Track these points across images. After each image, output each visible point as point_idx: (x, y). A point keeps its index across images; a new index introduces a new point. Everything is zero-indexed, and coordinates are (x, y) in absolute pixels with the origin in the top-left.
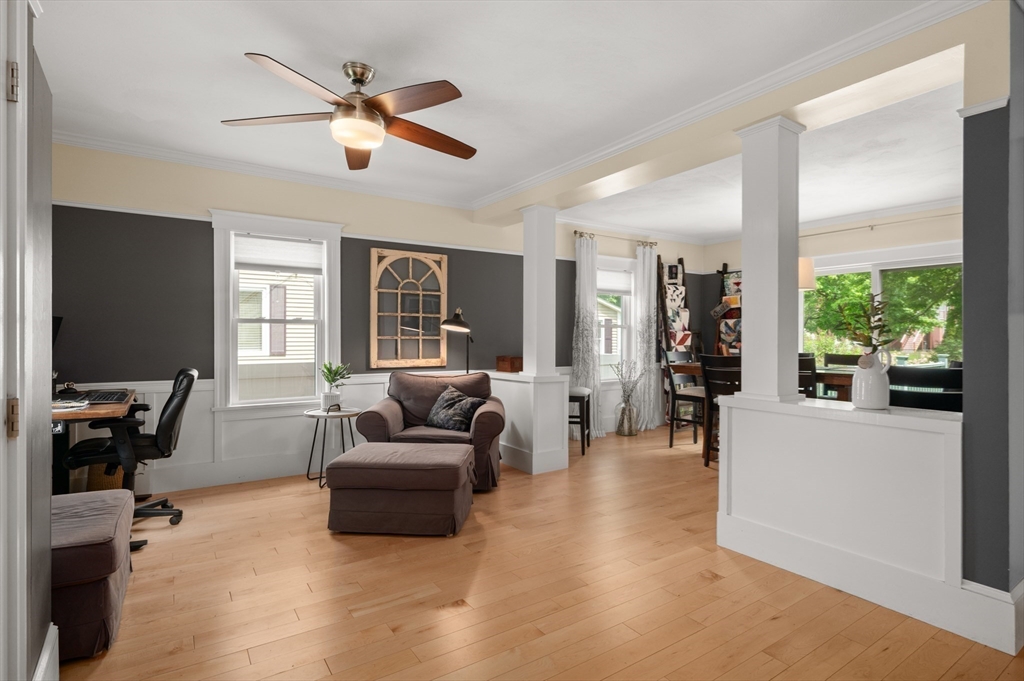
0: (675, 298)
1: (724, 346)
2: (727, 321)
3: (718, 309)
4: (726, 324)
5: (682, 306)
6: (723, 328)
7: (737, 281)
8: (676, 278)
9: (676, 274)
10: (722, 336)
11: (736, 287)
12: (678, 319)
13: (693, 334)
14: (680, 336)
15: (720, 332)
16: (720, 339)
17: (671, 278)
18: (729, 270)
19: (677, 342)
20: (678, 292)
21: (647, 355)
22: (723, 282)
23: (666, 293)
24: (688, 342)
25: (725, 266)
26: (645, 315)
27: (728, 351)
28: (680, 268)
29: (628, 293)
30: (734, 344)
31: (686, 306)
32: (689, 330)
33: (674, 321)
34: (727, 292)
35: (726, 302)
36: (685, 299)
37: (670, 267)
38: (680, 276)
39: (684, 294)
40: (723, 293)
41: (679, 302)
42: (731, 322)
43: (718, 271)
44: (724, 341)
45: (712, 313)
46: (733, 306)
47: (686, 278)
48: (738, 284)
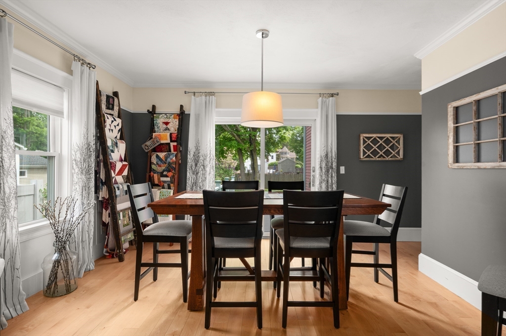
0: (113, 128)
1: (155, 175)
2: (158, 153)
3: (148, 143)
4: (157, 156)
5: (118, 137)
6: (154, 159)
7: (166, 120)
8: (112, 109)
9: (113, 105)
10: (153, 166)
11: (165, 126)
12: (116, 150)
13: (130, 165)
14: (119, 166)
15: (151, 163)
16: (151, 170)
17: (108, 108)
18: (157, 111)
19: (116, 172)
20: (115, 123)
21: (85, 187)
22: (153, 120)
23: (105, 122)
24: (125, 173)
25: (154, 107)
26: (83, 141)
27: (159, 179)
28: (116, 99)
29: (60, 113)
30: (165, 173)
31: (122, 138)
32: (125, 160)
33: (113, 151)
34: (156, 129)
35: (156, 137)
36: (121, 130)
37: (108, 97)
38: (116, 108)
39: (120, 126)
40: (152, 130)
41: (116, 133)
42: (162, 155)
43: (148, 111)
44: (155, 172)
45: (143, 146)
46: (162, 142)
47: (121, 112)
48: (167, 123)
